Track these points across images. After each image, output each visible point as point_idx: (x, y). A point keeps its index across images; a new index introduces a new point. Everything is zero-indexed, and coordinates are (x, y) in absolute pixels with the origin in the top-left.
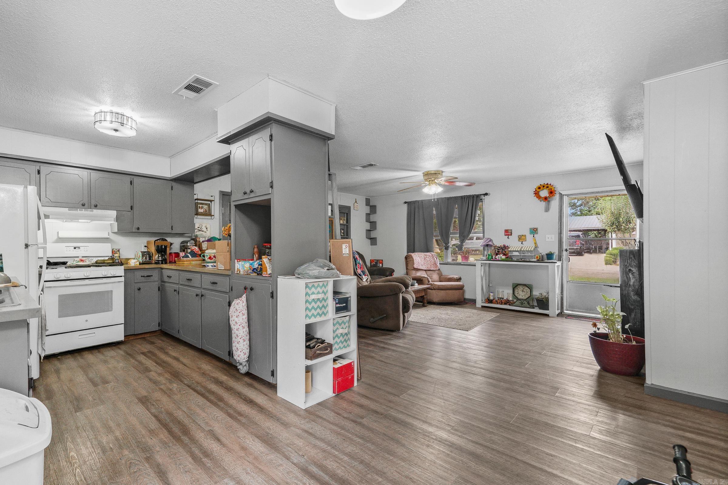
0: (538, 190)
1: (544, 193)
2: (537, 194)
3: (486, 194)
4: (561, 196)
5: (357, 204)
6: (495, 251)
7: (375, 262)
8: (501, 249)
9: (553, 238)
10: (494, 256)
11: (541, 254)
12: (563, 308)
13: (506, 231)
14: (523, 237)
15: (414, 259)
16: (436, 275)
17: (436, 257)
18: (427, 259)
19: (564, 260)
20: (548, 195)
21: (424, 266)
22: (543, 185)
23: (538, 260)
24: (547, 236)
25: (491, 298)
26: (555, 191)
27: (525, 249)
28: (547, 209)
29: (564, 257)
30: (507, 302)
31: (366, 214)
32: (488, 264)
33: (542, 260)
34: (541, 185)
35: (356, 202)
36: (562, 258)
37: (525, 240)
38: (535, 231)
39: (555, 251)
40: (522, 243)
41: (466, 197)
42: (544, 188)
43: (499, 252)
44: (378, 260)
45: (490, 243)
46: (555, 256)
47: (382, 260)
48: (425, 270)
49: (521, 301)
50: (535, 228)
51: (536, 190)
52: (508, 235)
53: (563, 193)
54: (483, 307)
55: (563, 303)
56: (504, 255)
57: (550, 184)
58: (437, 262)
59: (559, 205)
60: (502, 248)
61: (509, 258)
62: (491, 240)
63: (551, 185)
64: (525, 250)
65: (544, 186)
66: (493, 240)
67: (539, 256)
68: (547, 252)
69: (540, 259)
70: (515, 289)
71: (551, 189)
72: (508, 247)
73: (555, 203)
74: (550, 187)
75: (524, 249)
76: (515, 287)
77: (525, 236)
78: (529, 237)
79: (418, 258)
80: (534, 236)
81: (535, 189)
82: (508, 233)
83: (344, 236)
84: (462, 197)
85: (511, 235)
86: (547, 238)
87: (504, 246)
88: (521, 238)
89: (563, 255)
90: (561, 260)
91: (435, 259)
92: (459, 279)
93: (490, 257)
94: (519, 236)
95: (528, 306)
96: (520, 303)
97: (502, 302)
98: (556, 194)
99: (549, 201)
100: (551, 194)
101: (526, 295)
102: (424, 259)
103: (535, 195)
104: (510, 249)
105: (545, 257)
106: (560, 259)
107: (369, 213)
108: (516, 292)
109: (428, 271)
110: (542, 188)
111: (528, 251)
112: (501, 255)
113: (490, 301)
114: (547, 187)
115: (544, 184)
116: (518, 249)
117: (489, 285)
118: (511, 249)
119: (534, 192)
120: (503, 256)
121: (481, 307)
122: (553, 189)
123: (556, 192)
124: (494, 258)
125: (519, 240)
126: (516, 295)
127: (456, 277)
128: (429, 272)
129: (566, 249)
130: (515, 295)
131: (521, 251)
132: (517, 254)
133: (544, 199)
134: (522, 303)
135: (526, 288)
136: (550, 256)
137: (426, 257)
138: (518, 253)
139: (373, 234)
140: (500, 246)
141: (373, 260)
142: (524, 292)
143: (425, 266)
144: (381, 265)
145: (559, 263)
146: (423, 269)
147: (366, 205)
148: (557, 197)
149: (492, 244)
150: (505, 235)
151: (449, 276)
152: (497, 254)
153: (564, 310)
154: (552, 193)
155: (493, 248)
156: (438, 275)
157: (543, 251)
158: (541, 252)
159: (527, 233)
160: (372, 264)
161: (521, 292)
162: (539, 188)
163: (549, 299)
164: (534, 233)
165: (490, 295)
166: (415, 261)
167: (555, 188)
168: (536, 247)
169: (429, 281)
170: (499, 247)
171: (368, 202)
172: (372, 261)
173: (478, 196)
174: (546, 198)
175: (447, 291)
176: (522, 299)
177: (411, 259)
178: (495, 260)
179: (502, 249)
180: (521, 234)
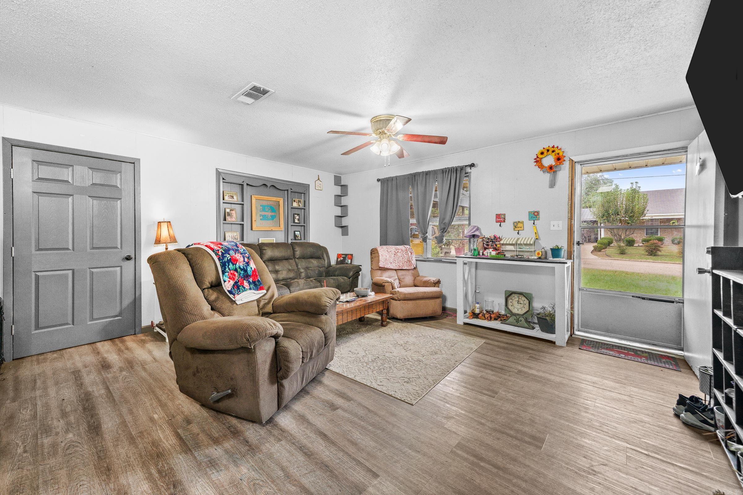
0: (540, 156)
1: (549, 161)
2: (538, 161)
3: (472, 165)
4: (573, 163)
5: (320, 183)
6: (484, 244)
7: (343, 257)
8: (490, 241)
9: (561, 226)
10: (481, 251)
11: (543, 248)
12: (574, 328)
13: (498, 216)
14: (519, 225)
15: (380, 255)
16: (409, 276)
17: (411, 252)
18: (399, 254)
19: (575, 257)
20: (554, 164)
21: (394, 264)
22: (548, 148)
23: (540, 258)
24: (552, 223)
25: (477, 311)
26: (565, 156)
27: (522, 241)
28: (552, 184)
29: (575, 253)
30: (499, 317)
31: (335, 196)
32: (475, 263)
33: (546, 258)
34: (544, 148)
35: (319, 179)
36: (573, 256)
37: (522, 229)
38: (535, 215)
39: (563, 244)
40: (518, 233)
41: (448, 170)
42: (549, 152)
43: (488, 245)
44: (346, 255)
45: (477, 233)
46: (563, 252)
47: (352, 255)
48: (396, 270)
49: (517, 318)
50: (536, 212)
51: (537, 157)
52: (501, 222)
53: (575, 159)
54: (465, 324)
55: (573, 320)
56: (495, 249)
57: (557, 147)
58: (412, 258)
59: (569, 177)
60: (492, 239)
61: (501, 256)
62: (478, 229)
63: (559, 148)
64: (522, 243)
65: (548, 151)
66: (481, 229)
67: (542, 252)
68: (553, 246)
69: (543, 257)
70: (508, 299)
71: (558, 154)
72: (499, 238)
73: (563, 174)
74: (557, 151)
75: (520, 242)
76: (509, 295)
77: (523, 223)
78: (528, 224)
79: (386, 253)
80: (534, 224)
81: (537, 155)
82: (500, 219)
83: (299, 223)
84: (442, 170)
85: (504, 221)
86: (552, 226)
87: (495, 237)
88: (517, 226)
89: (574, 251)
90: (571, 259)
91: (410, 254)
92: (437, 283)
93: (476, 253)
94: (514, 223)
95: (526, 325)
96: (515, 319)
97: (491, 318)
98: (565, 160)
99: (555, 172)
100: (559, 162)
101: (523, 309)
102: (395, 255)
103: (535, 164)
104: (502, 242)
105: (550, 253)
106: (570, 257)
107: (340, 194)
108: (510, 304)
109: (400, 271)
110: (545, 153)
111: (526, 245)
112: (491, 250)
113: (475, 315)
114: (553, 151)
115: (549, 146)
116: (513, 241)
117: (475, 291)
118: (504, 242)
119: (535, 159)
120: (492, 251)
121: (462, 324)
122: (561, 154)
123: (565, 159)
124: (481, 254)
125: (514, 229)
126: (510, 307)
127: (433, 279)
128: (400, 273)
129: (579, 242)
130: (508, 308)
131: (516, 244)
132: (511, 248)
133: (548, 169)
134: (517, 321)
135: (524, 298)
136: (556, 252)
137: (398, 252)
138: (513, 246)
139: (345, 222)
140: (489, 237)
141: (340, 254)
142: (521, 304)
143: (396, 263)
144: (350, 261)
145: (569, 263)
146: (392, 268)
147: (335, 184)
148: (566, 165)
149: (479, 235)
150: (496, 222)
151: (426, 277)
152: (485, 249)
153: (575, 331)
154: (559, 159)
155: (480, 240)
156: (413, 276)
157: (547, 244)
158: (543, 246)
159: (525, 218)
160: (339, 260)
161: (515, 303)
162: (542, 153)
163: (555, 318)
164: (534, 219)
165: (475, 307)
166: (380, 257)
167: (563, 152)
168: (537, 239)
169: (393, 288)
170: (488, 239)
171: (338, 181)
172: (339, 256)
173: (462, 168)
174: (551, 168)
175: (418, 301)
176: (518, 314)
177: (376, 255)
178: (483, 256)
179: (492, 241)
180: (517, 220)
